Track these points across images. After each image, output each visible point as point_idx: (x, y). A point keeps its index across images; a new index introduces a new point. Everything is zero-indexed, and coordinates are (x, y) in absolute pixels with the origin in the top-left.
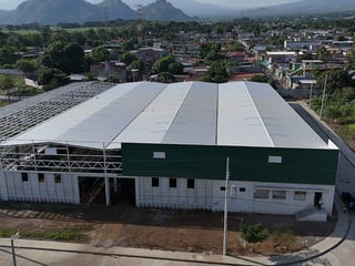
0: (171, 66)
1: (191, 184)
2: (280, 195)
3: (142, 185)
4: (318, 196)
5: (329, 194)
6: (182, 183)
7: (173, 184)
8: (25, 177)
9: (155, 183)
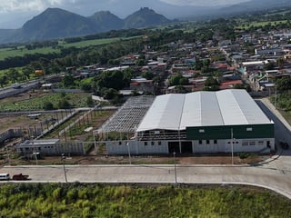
0: (181, 80)
1: (215, 142)
2: (253, 144)
3: (195, 143)
4: (268, 143)
5: (272, 141)
6: (212, 141)
7: (208, 142)
8: (146, 144)
9: (200, 142)
